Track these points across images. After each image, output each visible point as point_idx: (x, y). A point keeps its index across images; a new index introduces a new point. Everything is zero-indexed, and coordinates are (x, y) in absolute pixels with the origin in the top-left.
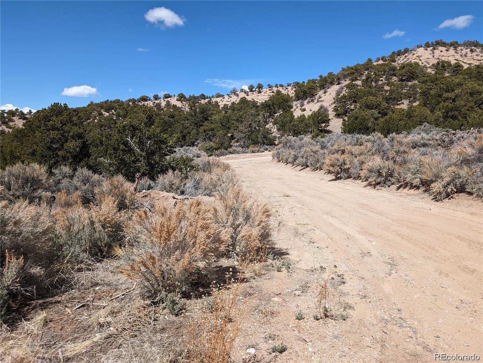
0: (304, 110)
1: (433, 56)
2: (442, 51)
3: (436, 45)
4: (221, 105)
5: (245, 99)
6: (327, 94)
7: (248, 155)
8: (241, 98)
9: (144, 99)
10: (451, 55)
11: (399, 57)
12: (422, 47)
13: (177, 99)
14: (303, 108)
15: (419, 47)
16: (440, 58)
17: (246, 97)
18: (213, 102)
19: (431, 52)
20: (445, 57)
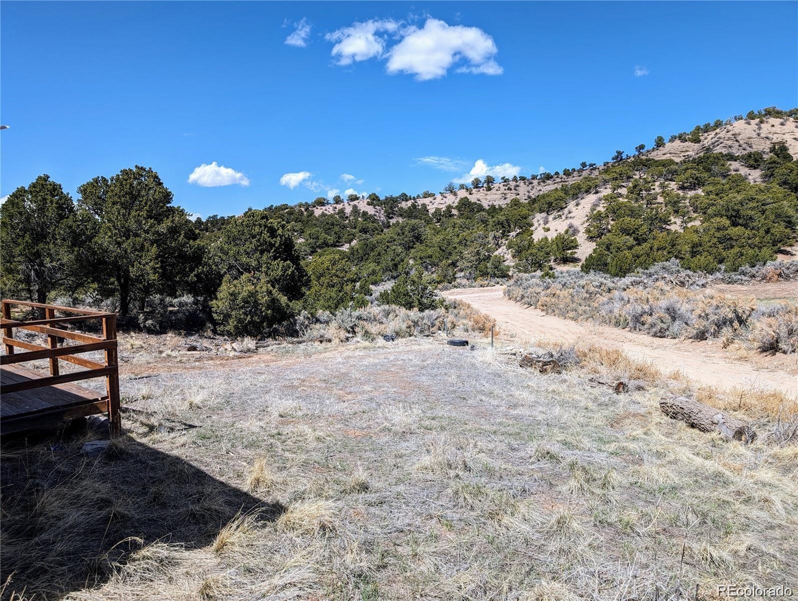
0: (548, 230)
1: (759, 135)
2: (773, 126)
3: (766, 115)
4: (432, 209)
5: (466, 200)
6: (580, 207)
7: (476, 289)
8: (462, 199)
9: (321, 203)
10: (788, 131)
11: (706, 134)
12: (742, 119)
13: (368, 202)
14: (546, 226)
15: (738, 118)
16: (770, 136)
17: (469, 197)
18: (418, 205)
19: (757, 127)
20: (778, 135)
